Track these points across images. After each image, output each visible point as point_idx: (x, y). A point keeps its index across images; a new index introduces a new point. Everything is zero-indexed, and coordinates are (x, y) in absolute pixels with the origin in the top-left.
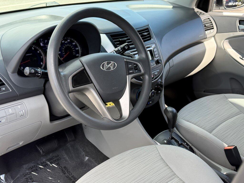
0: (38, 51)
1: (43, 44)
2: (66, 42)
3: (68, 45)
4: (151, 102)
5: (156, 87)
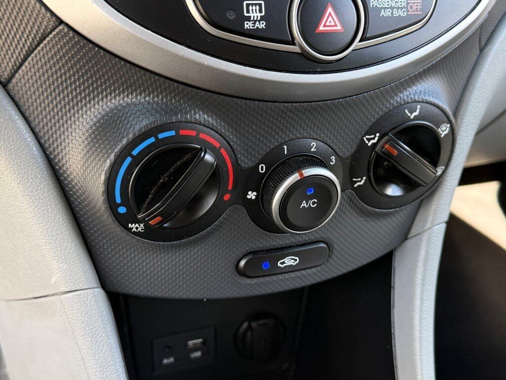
4: (289, 261)
5: (369, 140)
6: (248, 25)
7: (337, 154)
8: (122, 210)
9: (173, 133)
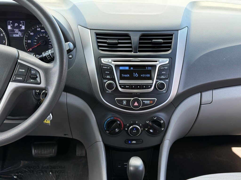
0: (2, 34)
1: (11, 27)
2: (42, 31)
3: (44, 35)
4: (134, 142)
5: (147, 122)
6: (124, 104)
7: (141, 124)
8: (105, 129)
9: (116, 118)
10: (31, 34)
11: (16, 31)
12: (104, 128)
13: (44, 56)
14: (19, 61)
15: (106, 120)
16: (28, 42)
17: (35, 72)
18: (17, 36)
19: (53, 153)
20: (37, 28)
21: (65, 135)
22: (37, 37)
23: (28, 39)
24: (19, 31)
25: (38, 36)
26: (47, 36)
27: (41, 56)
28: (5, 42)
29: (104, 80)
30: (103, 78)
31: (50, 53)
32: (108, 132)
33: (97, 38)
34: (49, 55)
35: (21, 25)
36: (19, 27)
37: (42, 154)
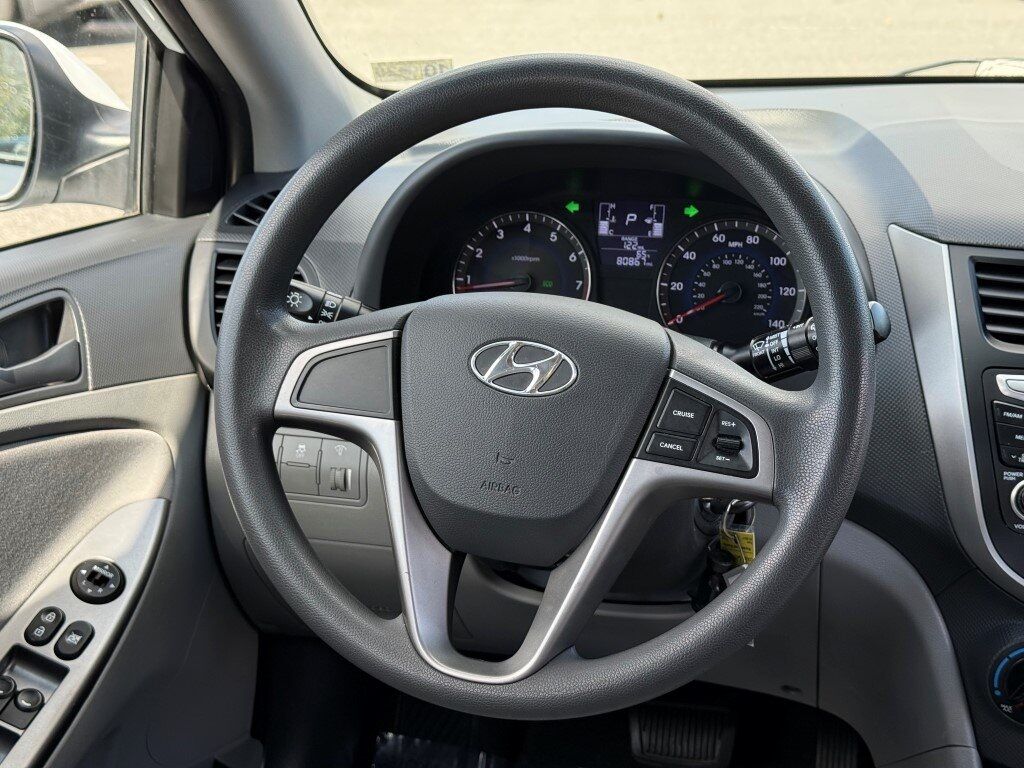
0: (573, 255)
1: (611, 226)
2: (733, 244)
3: (740, 262)
8: (998, 693)
10: (687, 256)
11: (630, 242)
12: (993, 689)
13: (755, 355)
14: (673, 374)
15: (1006, 654)
16: (672, 288)
17: (734, 424)
18: (632, 262)
19: (717, 753)
20: (715, 232)
21: (786, 688)
22: (710, 269)
23: (671, 277)
24: (640, 244)
25: (715, 266)
26: (750, 267)
27: (744, 354)
28: (584, 286)
29: (1005, 473)
30: (1001, 460)
31: (784, 343)
32: (1007, 708)
33: (982, 283)
34: (781, 351)
35: (648, 221)
36: (640, 229)
37: (668, 755)
